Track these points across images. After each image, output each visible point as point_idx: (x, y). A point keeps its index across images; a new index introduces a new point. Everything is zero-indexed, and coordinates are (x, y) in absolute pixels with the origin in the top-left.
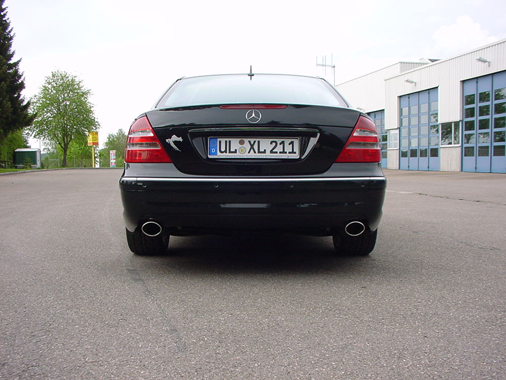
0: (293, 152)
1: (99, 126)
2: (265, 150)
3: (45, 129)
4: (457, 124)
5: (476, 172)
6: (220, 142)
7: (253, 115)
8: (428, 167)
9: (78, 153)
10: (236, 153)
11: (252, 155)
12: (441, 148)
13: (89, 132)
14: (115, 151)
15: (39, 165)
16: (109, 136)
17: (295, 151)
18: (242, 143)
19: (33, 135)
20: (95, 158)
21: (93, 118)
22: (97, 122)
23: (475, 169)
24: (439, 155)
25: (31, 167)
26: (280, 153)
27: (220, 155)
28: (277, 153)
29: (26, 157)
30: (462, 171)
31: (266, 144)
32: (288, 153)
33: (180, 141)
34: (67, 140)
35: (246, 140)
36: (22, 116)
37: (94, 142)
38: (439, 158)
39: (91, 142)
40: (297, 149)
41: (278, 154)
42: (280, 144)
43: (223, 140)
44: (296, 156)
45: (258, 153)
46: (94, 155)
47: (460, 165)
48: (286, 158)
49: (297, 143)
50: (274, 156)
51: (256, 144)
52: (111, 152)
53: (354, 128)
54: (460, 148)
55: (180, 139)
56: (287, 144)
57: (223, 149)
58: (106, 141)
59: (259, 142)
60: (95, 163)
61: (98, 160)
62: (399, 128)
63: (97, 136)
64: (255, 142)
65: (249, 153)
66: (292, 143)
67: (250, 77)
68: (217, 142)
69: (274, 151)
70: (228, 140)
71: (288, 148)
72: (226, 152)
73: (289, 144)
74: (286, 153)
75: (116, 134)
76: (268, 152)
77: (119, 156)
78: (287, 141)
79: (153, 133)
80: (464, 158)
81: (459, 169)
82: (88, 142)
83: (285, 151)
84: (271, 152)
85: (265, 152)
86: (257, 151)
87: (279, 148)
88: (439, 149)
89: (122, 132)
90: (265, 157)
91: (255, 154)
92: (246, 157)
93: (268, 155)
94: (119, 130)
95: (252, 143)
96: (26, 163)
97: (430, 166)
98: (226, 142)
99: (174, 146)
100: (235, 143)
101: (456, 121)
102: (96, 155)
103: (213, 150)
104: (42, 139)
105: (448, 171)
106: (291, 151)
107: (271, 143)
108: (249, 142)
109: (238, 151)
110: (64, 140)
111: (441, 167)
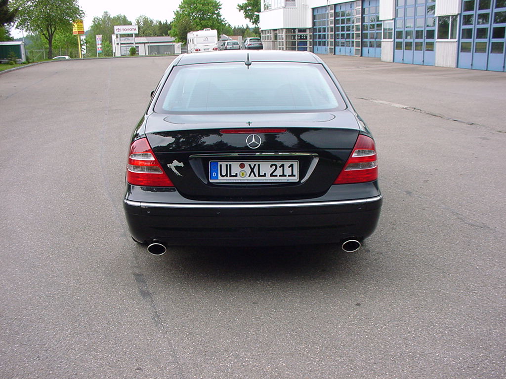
0: (292, 175)
1: (83, 15)
2: (265, 174)
3: (27, 19)
4: (454, 17)
5: (472, 69)
6: (221, 166)
7: (254, 140)
8: (423, 61)
9: (64, 40)
10: (237, 176)
11: (253, 179)
12: (437, 42)
13: (74, 21)
14: (102, 35)
15: (24, 59)
16: (94, 19)
17: (294, 174)
18: (242, 166)
19: (15, 26)
20: (81, 45)
21: (77, 7)
22: (81, 11)
23: (471, 66)
24: (434, 49)
25: (16, 62)
26: (280, 176)
27: (221, 179)
28: (276, 176)
29: (9, 52)
30: (457, 67)
31: (266, 168)
32: (287, 176)
33: (181, 166)
34: (51, 30)
35: (247, 164)
36: (3, 12)
37: (79, 30)
38: (435, 53)
39: (77, 30)
40: (296, 172)
41: (278, 177)
42: (280, 167)
43: (224, 164)
44: (295, 179)
45: (259, 176)
46: (80, 42)
47: (455, 61)
48: (286, 181)
49: (296, 165)
50: (273, 179)
51: (257, 167)
52: (97, 37)
53: (352, 149)
54: (457, 43)
55: (181, 164)
56: (286, 167)
57: (224, 173)
58: (91, 25)
59: (259, 165)
60: (81, 50)
61: (84, 47)
62: (394, 19)
63: (81, 24)
64: (255, 165)
65: (249, 176)
66: (292, 166)
67: (247, 66)
68: (218, 165)
69: (274, 174)
70: (228, 164)
71: (288, 171)
72: (227, 176)
73: (289, 167)
74: (286, 176)
75: (101, 17)
76: (268, 175)
77: (106, 41)
78: (287, 164)
79: (154, 158)
80: (460, 54)
81: (454, 65)
82: (74, 31)
83: (285, 174)
84: (271, 175)
85: (265, 175)
86: (257, 175)
87: (279, 172)
88: (435, 43)
89: (107, 15)
90: (265, 181)
91: (255, 178)
92: (246, 181)
93: (268, 179)
94: (105, 12)
95: (252, 167)
96: (10, 57)
97: (425, 60)
98: (227, 165)
99: (175, 171)
100: (235, 167)
101: (454, 14)
102: (82, 43)
103: (214, 174)
104: (24, 30)
105: (443, 67)
106: (291, 174)
107: (271, 166)
108: (250, 165)
109: (238, 175)
110: (48, 30)
111: (436, 62)
